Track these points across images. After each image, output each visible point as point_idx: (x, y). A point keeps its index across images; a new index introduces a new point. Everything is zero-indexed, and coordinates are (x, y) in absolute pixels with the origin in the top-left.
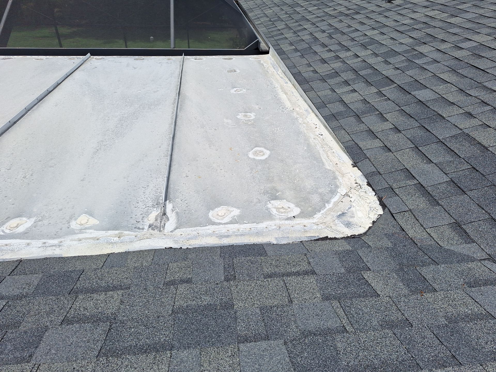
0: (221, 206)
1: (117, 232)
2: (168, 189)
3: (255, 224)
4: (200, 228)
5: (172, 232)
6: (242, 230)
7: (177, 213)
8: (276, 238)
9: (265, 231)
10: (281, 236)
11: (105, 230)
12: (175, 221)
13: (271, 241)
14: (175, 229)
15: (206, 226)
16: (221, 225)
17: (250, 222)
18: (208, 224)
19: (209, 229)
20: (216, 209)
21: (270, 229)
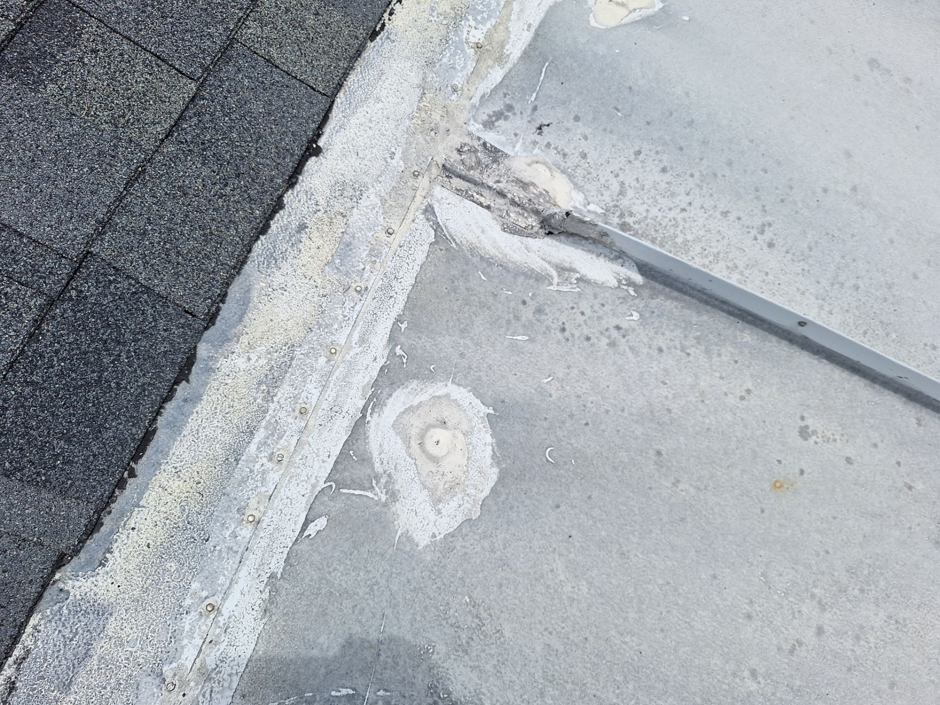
0: (496, 470)
1: (515, 50)
2: (730, 313)
3: (277, 564)
4: (394, 315)
5: (429, 211)
6: (273, 477)
7: (540, 278)
8: (102, 612)
9: (195, 585)
10: (101, 648)
11: (540, 26)
12: (493, 252)
13: (101, 570)
14: (437, 228)
15: (392, 340)
16: (361, 404)
17: (304, 546)
18: (398, 351)
19: (362, 341)
20: (489, 439)
21: (187, 622)
